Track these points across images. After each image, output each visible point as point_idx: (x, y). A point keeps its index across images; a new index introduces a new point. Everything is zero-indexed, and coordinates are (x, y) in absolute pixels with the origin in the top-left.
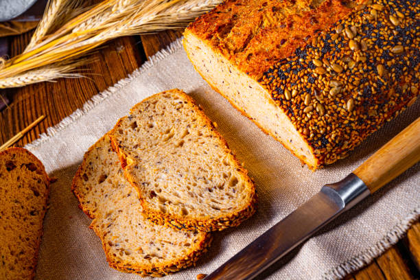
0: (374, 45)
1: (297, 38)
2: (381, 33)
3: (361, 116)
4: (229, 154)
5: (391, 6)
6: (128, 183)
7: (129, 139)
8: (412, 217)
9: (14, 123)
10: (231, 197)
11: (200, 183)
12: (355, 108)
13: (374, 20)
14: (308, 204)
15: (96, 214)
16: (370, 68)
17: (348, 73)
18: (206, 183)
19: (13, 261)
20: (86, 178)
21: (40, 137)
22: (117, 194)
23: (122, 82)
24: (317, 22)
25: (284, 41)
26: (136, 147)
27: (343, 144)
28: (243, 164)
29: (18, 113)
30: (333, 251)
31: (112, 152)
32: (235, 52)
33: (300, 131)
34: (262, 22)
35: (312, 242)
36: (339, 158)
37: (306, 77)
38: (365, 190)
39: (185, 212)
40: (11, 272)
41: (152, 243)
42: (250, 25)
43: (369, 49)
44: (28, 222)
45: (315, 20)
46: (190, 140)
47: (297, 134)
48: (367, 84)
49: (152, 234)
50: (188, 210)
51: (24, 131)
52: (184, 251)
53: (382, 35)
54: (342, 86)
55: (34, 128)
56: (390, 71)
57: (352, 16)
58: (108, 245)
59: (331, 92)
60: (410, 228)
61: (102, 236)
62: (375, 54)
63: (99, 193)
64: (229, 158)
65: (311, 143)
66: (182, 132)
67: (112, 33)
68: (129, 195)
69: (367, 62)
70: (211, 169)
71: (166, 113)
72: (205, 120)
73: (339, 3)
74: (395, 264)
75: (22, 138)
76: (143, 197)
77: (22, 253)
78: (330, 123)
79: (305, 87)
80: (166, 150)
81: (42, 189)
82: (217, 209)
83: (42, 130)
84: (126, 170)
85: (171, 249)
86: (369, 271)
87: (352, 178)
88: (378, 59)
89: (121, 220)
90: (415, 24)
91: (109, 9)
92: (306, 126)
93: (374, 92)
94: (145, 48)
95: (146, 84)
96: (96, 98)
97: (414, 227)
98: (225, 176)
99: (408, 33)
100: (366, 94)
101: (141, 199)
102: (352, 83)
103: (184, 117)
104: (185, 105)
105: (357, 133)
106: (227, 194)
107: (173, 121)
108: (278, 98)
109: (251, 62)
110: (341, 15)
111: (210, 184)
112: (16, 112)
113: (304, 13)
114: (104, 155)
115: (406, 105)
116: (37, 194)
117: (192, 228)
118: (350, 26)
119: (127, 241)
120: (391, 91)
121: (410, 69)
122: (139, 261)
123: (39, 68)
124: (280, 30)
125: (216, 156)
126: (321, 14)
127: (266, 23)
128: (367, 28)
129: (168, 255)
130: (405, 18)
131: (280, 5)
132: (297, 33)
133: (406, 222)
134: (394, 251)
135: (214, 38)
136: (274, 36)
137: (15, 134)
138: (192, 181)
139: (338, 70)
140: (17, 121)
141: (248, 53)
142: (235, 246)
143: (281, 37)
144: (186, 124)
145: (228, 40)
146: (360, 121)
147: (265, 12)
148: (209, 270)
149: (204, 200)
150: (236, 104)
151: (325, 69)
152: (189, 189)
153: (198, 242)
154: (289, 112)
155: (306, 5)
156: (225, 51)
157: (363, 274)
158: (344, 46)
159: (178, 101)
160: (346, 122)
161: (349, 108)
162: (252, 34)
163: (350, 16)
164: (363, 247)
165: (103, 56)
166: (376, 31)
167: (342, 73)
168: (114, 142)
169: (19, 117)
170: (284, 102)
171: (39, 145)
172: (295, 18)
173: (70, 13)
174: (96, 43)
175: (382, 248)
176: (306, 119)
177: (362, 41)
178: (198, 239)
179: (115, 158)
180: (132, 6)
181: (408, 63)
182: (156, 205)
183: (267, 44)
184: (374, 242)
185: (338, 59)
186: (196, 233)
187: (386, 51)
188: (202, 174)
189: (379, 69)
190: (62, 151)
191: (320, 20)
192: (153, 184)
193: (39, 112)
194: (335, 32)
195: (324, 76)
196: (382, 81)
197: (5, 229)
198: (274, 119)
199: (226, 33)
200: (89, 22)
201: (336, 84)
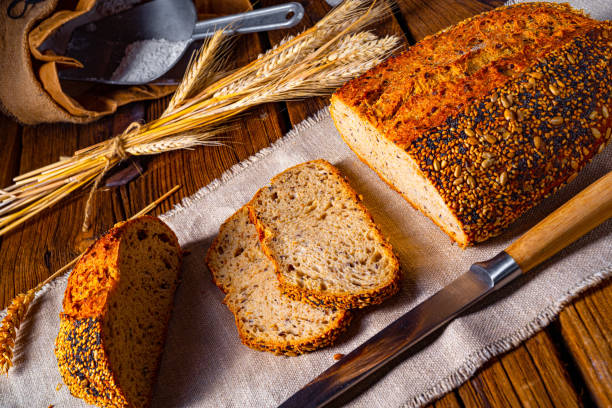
0: (531, 116)
1: (449, 106)
2: (540, 103)
3: (516, 191)
4: (374, 229)
5: (551, 75)
6: (265, 257)
7: (269, 210)
8: (564, 298)
9: (147, 192)
10: (373, 273)
11: (341, 257)
12: (508, 181)
13: (532, 88)
14: (456, 283)
15: (230, 288)
16: (526, 139)
17: (502, 145)
18: (348, 258)
19: (141, 334)
20: (221, 251)
21: (174, 208)
22: (253, 268)
23: (264, 151)
24: (471, 90)
25: (435, 109)
26: (275, 218)
27: (495, 220)
28: (388, 240)
29: (152, 182)
30: (479, 332)
31: (249, 225)
32: (383, 120)
33: (449, 204)
34: (414, 89)
35: (458, 322)
36: (491, 235)
37: (456, 148)
38: (517, 269)
39: (323, 288)
40: (138, 346)
41: (287, 320)
42: (400, 92)
43: (525, 119)
44: (157, 296)
45: (469, 88)
46: (333, 213)
47: (446, 207)
48: (522, 156)
49: (288, 311)
50: (327, 285)
51: (157, 201)
52: (322, 329)
53: (539, 105)
54: (495, 158)
55: (168, 197)
56: (547, 143)
57: (509, 84)
58: (241, 321)
59: (483, 164)
60: (563, 310)
61: (235, 312)
62: (532, 126)
63: (234, 267)
64: (373, 233)
65: (460, 218)
66: (325, 205)
67: (256, 99)
68: (266, 270)
69: (524, 133)
70: (353, 243)
71: (309, 184)
72: (350, 192)
73: (495, 70)
74: (544, 347)
75: (155, 209)
76: (281, 270)
77: (151, 327)
78: (482, 197)
79: (455, 158)
80: (307, 223)
81: (175, 262)
82: (358, 285)
83: (177, 200)
84: (264, 243)
85: (308, 326)
86: (517, 354)
87: (503, 256)
88: (535, 130)
89: (257, 296)
90: (577, 94)
91: (253, 73)
92: (455, 199)
93: (529, 165)
94: (291, 116)
95: (289, 154)
96: (236, 168)
97: (567, 309)
98: (368, 251)
99: (568, 103)
100: (522, 167)
101: (278, 273)
102: (506, 156)
103: (328, 189)
104: (330, 177)
105: (510, 209)
106: (370, 270)
107: (316, 193)
108: (427, 170)
109: (400, 130)
110: (497, 83)
111: (352, 259)
112: (150, 181)
113: (458, 80)
114: (242, 227)
115: (565, 182)
116: (168, 266)
117: (330, 305)
118: (506, 95)
119: (261, 317)
120: (549, 165)
121: (570, 143)
122: (273, 338)
123: (176, 135)
124: (432, 97)
125: (360, 230)
126: (476, 81)
127: (417, 90)
128: (524, 98)
129: (304, 333)
130: (566, 88)
131: (434, 71)
132: (449, 101)
133: (558, 304)
134: (544, 334)
135: (362, 104)
136: (424, 103)
137: (148, 204)
138: (333, 255)
139: (491, 141)
140: (150, 191)
141: (396, 120)
142: (375, 326)
143: (432, 105)
144: (329, 197)
145: (377, 107)
146: (514, 196)
147: (417, 79)
148: (347, 350)
149: (345, 276)
150: (385, 177)
151: (478, 139)
152: (329, 263)
153: (337, 320)
154: (438, 184)
155: (461, 71)
156: (373, 118)
157: (509, 358)
158: (499, 115)
159: (322, 172)
160: (499, 196)
161: (501, 182)
162: (402, 100)
163: (506, 84)
164: (511, 329)
165: (245, 123)
166: (534, 101)
167: (495, 144)
168: (252, 213)
169: (152, 187)
170: (433, 173)
171: (173, 216)
172: (449, 86)
173: (212, 76)
174: (238, 109)
175: (531, 331)
176: (456, 192)
177: (519, 111)
178: (337, 317)
179: (253, 230)
180: (277, 71)
181: (568, 135)
182: (293, 279)
183: (418, 112)
184: (524, 325)
185: (492, 129)
186: (334, 310)
187: (544, 122)
188: (344, 248)
189: (536, 141)
190: (197, 223)
191: (475, 88)
192: (291, 257)
193: (174, 181)
194: (489, 100)
195: (476, 146)
196: (539, 153)
197: (134, 300)
198: (422, 191)
199: (375, 100)
200: (231, 86)
201: (489, 155)
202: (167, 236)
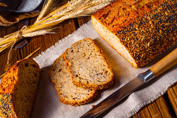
0: (158, 22)
1: (130, 19)
2: (161, 18)
3: (153, 48)
4: (105, 62)
5: (165, 8)
6: (69, 72)
7: (70, 56)
8: (169, 85)
9: (29, 50)
10: (105, 77)
11: (94, 72)
12: (151, 45)
13: (159, 13)
14: (133, 81)
15: (57, 83)
16: (157, 31)
17: (148, 33)
18: (96, 72)
19: (26, 99)
20: (54, 70)
21: (38, 55)
22: (65, 76)
23: (70, 35)
24: (138, 14)
25: (126, 20)
26: (72, 59)
27: (147, 59)
28: (110, 66)
29: (31, 47)
30: (140, 97)
31: (64, 61)
32: (108, 24)
33: (130, 53)
34: (119, 14)
35: (133, 94)
36: (145, 64)
37: (133, 34)
38: (154, 75)
39: (88, 82)
40: (25, 103)
41: (76, 94)
42: (114, 15)
43: (156, 24)
44: (32, 86)
45: (138, 13)
46: (92, 57)
48: (156, 37)
49: (76, 90)
50: (89, 81)
51: (33, 53)
52: (87, 97)
53: (162, 19)
54: (146, 37)
55: (37, 52)
56: (164, 32)
57: (151, 12)
58: (60, 94)
59: (142, 40)
60: (169, 89)
61: (58, 91)
62: (159, 26)
63: (58, 76)
64: (105, 64)
65: (134, 58)
66: (89, 54)
67: (67, 17)
68: (69, 77)
69: (156, 29)
70: (98, 67)
71: (84, 47)
72: (98, 49)
73: (147, 7)
74: (162, 102)
75: (32, 56)
76: (73, 77)
77: (30, 97)
78: (142, 51)
79: (132, 37)
80: (83, 60)
81: (38, 74)
82: (100, 81)
83: (40, 53)
84: (68, 67)
85: (83, 96)
86: (153, 105)
87: (149, 71)
88: (160, 27)
89: (66, 86)
90: (174, 15)
91: (66, 8)
92: (132, 52)
93: (158, 40)
94: (79, 23)
95: (78, 36)
96: (60, 41)
97: (170, 89)
98: (103, 70)
99: (172, 18)
100: (155, 40)
101: (72, 77)
102: (150, 36)
103: (91, 48)
104: (91, 44)
105: (152, 55)
106: (104, 76)
107: (86, 50)
108: (123, 42)
109: (114, 28)
110: (147, 11)
111: (98, 73)
112: (30, 46)
113: (134, 10)
114: (61, 62)
115: (171, 45)
116: (36, 76)
117: (90, 88)
118: (150, 15)
119: (67, 93)
120: (165, 39)
121: (172, 32)
122: (71, 100)
123: (39, 30)
124: (125, 16)
125: (101, 63)
126: (140, 11)
127: (120, 14)
128: (156, 16)
129: (81, 98)
130: (171, 13)
131: (126, 7)
132: (131, 18)
133: (167, 87)
134: (162, 98)
135: (101, 19)
136: (122, 19)
137: (29, 54)
138: (91, 72)
139: (145, 31)
140: (31, 50)
141: (113, 25)
142: (106, 95)
143: (125, 19)
144: (91, 51)
145: (106, 20)
146: (153, 50)
147: (120, 10)
148: (96, 104)
149: (95, 78)
150: (110, 44)
151: (140, 31)
152: (90, 74)
153: (92, 94)
154: (126, 46)
155: (135, 7)
156: (105, 24)
157: (150, 106)
158: (147, 22)
159: (89, 42)
160: (148, 50)
161: (148, 45)
162: (115, 18)
163: (150, 12)
164: (151, 96)
165: (63, 26)
166: (160, 17)
167: (146, 32)
168: (65, 57)
169: (31, 48)
170: (125, 43)
171: (38, 58)
172: (131, 12)
173: (52, 9)
174: (61, 21)
175: (158, 97)
176: (133, 49)
177: (154, 21)
178: (92, 92)
179: (65, 63)
180: (74, 7)
181: (172, 29)
182: (77, 80)
183: (120, 22)
184: (155, 94)
185: (145, 27)
186: (92, 90)
187: (163, 25)
188: (95, 69)
189: (160, 31)
190: (46, 61)
191: (139, 13)
192: (77, 72)
193: (39, 46)
194: (144, 17)
195: (139, 33)
196: (161, 36)
197: (23, 87)
198: (122, 49)
199: (106, 17)
200: (58, 13)
201: (144, 36)
202: (36, 65)
